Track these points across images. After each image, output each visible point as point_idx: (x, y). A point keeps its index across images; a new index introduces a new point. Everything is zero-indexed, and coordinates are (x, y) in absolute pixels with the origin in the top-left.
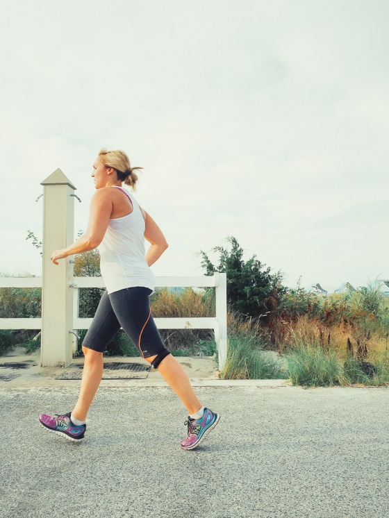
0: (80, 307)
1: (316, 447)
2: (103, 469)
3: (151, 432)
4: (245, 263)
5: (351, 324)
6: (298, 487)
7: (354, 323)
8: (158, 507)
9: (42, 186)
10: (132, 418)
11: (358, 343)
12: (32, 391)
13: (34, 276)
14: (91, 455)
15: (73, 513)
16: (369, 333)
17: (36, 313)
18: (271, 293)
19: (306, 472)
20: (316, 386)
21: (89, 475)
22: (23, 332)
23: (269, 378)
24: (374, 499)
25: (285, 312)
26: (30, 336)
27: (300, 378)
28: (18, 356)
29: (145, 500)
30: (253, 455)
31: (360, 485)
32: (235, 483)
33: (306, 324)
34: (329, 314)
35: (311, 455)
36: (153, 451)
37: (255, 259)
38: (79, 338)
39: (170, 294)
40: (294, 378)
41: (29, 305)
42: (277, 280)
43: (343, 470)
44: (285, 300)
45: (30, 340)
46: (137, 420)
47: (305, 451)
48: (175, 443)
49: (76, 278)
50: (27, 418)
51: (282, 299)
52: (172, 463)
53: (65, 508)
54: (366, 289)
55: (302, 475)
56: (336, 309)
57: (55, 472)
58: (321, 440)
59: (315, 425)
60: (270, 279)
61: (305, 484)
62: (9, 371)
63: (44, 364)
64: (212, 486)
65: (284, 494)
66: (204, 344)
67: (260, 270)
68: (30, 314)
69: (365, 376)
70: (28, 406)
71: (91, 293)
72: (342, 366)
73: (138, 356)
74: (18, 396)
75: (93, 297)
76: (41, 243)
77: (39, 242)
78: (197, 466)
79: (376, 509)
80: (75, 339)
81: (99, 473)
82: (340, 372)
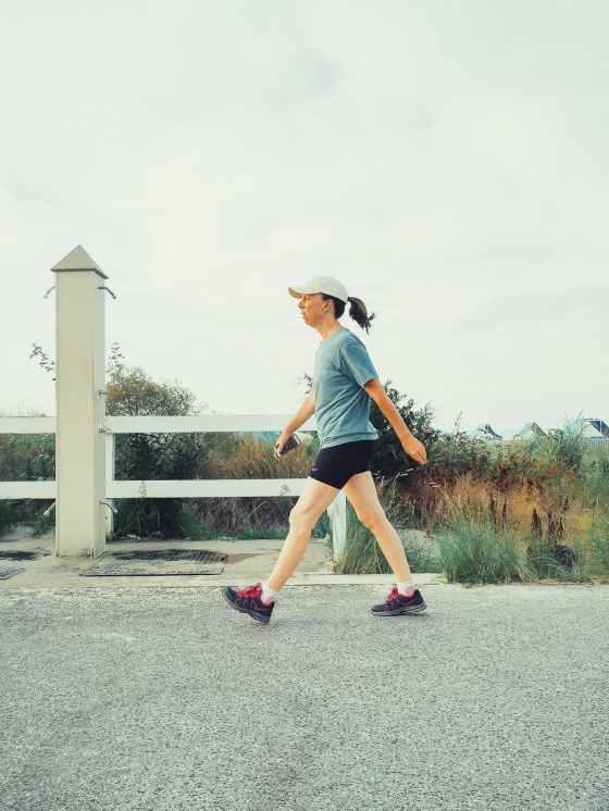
0: (117, 463)
1: (483, 675)
2: (155, 713)
3: (228, 657)
5: (540, 487)
6: (455, 737)
7: (544, 485)
8: (240, 770)
9: (54, 274)
10: (199, 635)
11: (550, 516)
12: (42, 594)
13: (43, 416)
14: (136, 692)
15: (109, 781)
16: (567, 501)
17: (48, 472)
19: (468, 715)
20: (484, 582)
21: (133, 723)
22: (27, 503)
24: (571, 753)
25: (437, 469)
26: (38, 508)
27: (459, 572)
28: (20, 541)
29: (220, 760)
30: (386, 689)
31: (549, 734)
32: (359, 733)
33: (468, 485)
34: (504, 472)
35: (476, 689)
37: (389, 387)
38: (116, 511)
39: (256, 442)
40: (449, 571)
41: (36, 460)
42: (423, 419)
43: (525, 711)
44: (437, 451)
45: (38, 516)
46: (207, 637)
47: (466, 683)
48: (265, 673)
49: (110, 417)
50: (36, 636)
51: (433, 449)
52: (262, 703)
53: (97, 773)
54: (562, 433)
55: (462, 720)
56: (516, 465)
57: (80, 718)
59: (483, 642)
60: (413, 418)
61: (466, 733)
62: (6, 564)
63: (62, 553)
64: (323, 737)
65: (434, 749)
68: (38, 475)
69: (559, 568)
70: (37, 618)
71: (134, 442)
72: (525, 551)
73: (209, 539)
74: (21, 602)
75: (137, 447)
76: (53, 363)
77: (50, 362)
78: (301, 707)
79: (574, 768)
80: (109, 513)
81: (149, 720)
82: (520, 562)
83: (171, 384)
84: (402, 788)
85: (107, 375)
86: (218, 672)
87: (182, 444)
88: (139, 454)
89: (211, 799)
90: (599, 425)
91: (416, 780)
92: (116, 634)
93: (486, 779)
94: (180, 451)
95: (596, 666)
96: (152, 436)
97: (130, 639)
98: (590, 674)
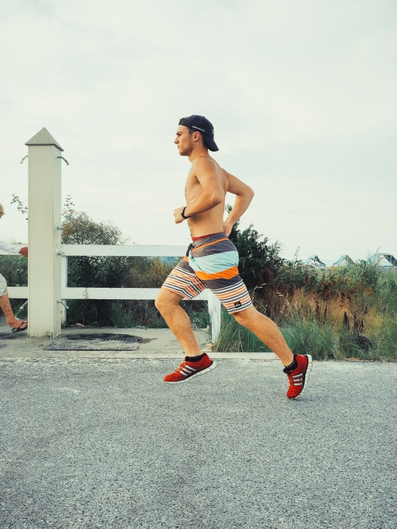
0: (69, 275)
1: (308, 419)
2: (92, 439)
3: (141, 404)
4: (242, 232)
5: (349, 298)
6: (288, 459)
7: (352, 297)
8: (147, 477)
9: (27, 147)
10: (122, 390)
11: (355, 317)
12: (18, 361)
14: (80, 426)
15: (61, 483)
16: (366, 307)
17: (22, 281)
18: (268, 264)
19: (297, 444)
21: (78, 445)
23: (263, 351)
24: (363, 470)
25: (282, 284)
26: (16, 305)
28: (4, 326)
29: (134, 471)
30: (244, 427)
31: (350, 458)
32: (226, 455)
33: (302, 296)
34: (326, 287)
35: (303, 428)
36: (143, 422)
37: (252, 229)
38: (68, 308)
39: (162, 264)
41: (15, 273)
42: (274, 251)
43: (334, 443)
44: (282, 272)
45: (16, 309)
47: (297, 424)
48: (165, 415)
49: (64, 245)
50: (14, 389)
51: (279, 271)
52: (162, 434)
53: (53, 477)
54: (365, 262)
55: (293, 447)
56: (334, 283)
57: (43, 442)
58: (313, 413)
60: (267, 250)
61: (296, 456)
63: (32, 335)
64: (202, 457)
65: (274, 466)
66: (198, 316)
67: (257, 241)
68: (16, 283)
69: (360, 351)
70: (14, 377)
71: (80, 262)
72: (338, 340)
73: (129, 327)
74: (4, 366)
75: (82, 265)
76: (26, 208)
77: (24, 207)
78: (188, 437)
79: (365, 480)
80: (63, 308)
81: (88, 444)
82: (335, 346)
83: (106, 224)
84: (252, 490)
85: (62, 217)
86: (134, 414)
87: (112, 264)
88: (83, 269)
89: (128, 495)
90: (390, 258)
91: (262, 486)
92: (66, 388)
93: (307, 486)
94: (111, 268)
95: (382, 415)
96: (92, 258)
97: (76, 391)
98: (377, 420)
